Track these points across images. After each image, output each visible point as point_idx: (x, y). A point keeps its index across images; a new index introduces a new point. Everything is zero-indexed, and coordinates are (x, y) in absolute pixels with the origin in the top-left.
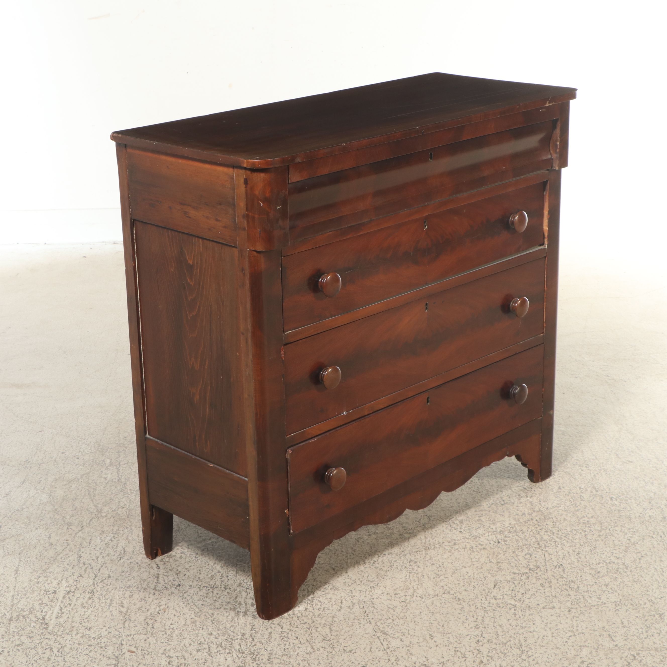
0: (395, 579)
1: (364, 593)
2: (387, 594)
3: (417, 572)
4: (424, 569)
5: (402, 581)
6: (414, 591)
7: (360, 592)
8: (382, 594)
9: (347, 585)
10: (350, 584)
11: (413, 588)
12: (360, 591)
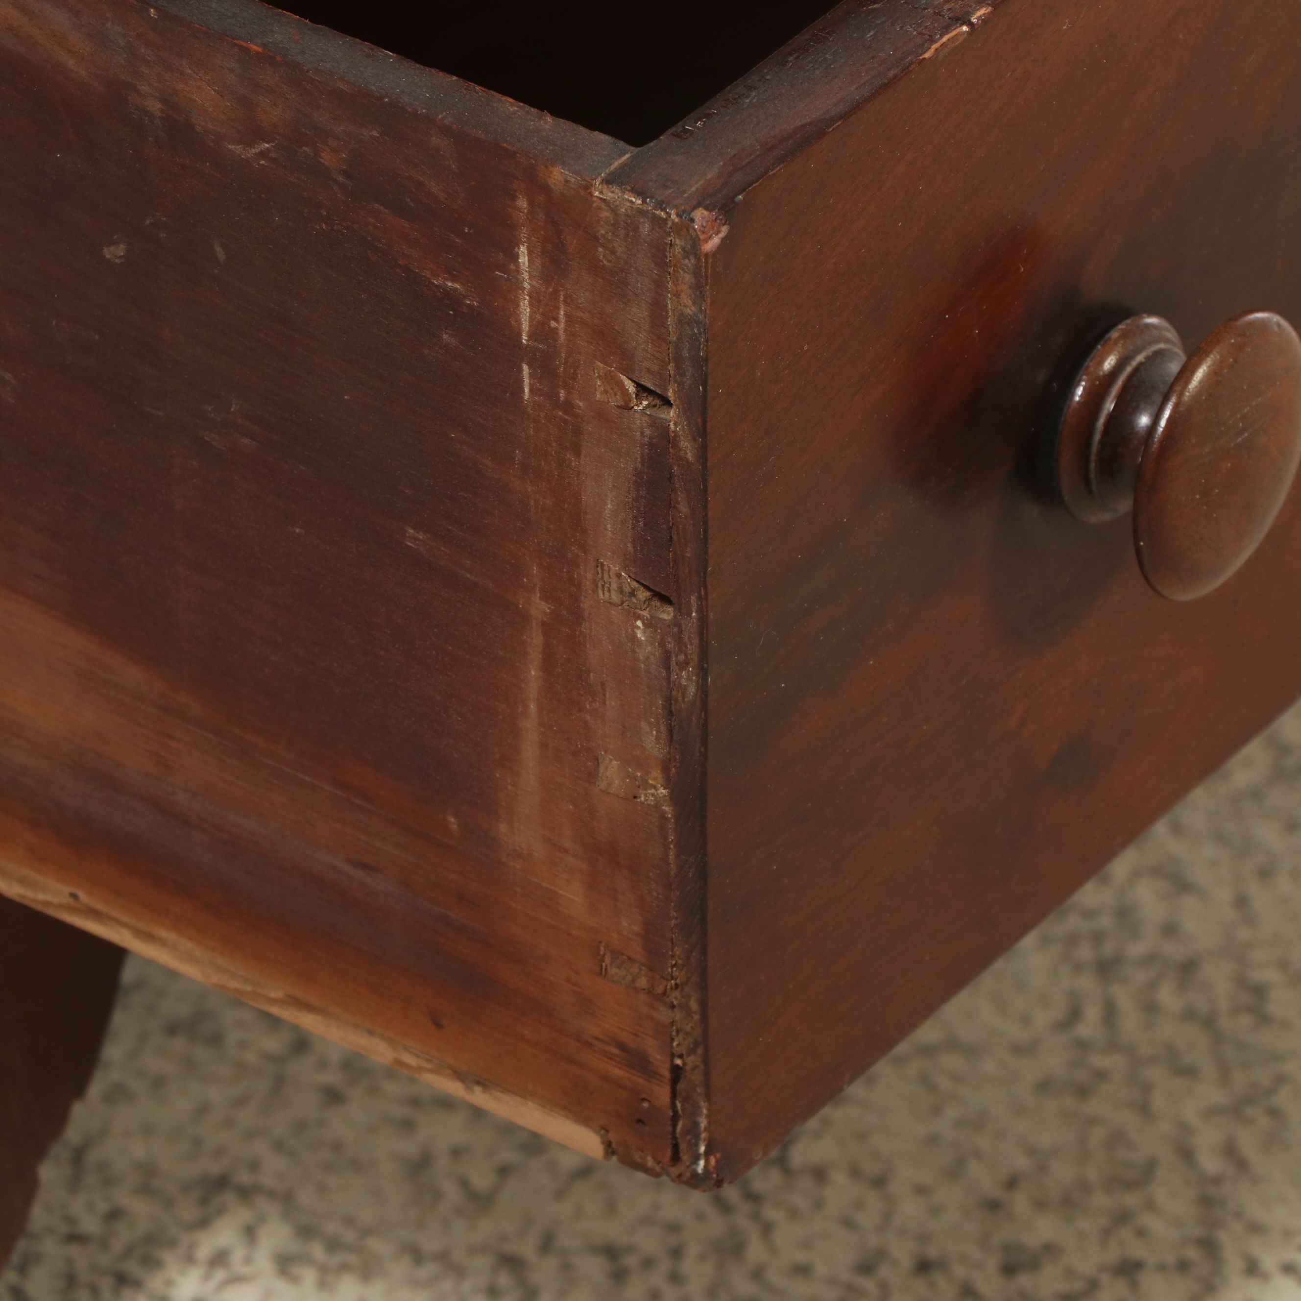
0: (953, 1062)
1: (658, 1277)
2: (923, 1267)
3: (1174, 951)
4: (1241, 902)
5: (1044, 1086)
6: (1207, 1202)
7: (619, 1276)
8: (866, 1268)
9: (452, 1194)
10: (482, 1180)
11: (1187, 1154)
12: (611, 1252)
